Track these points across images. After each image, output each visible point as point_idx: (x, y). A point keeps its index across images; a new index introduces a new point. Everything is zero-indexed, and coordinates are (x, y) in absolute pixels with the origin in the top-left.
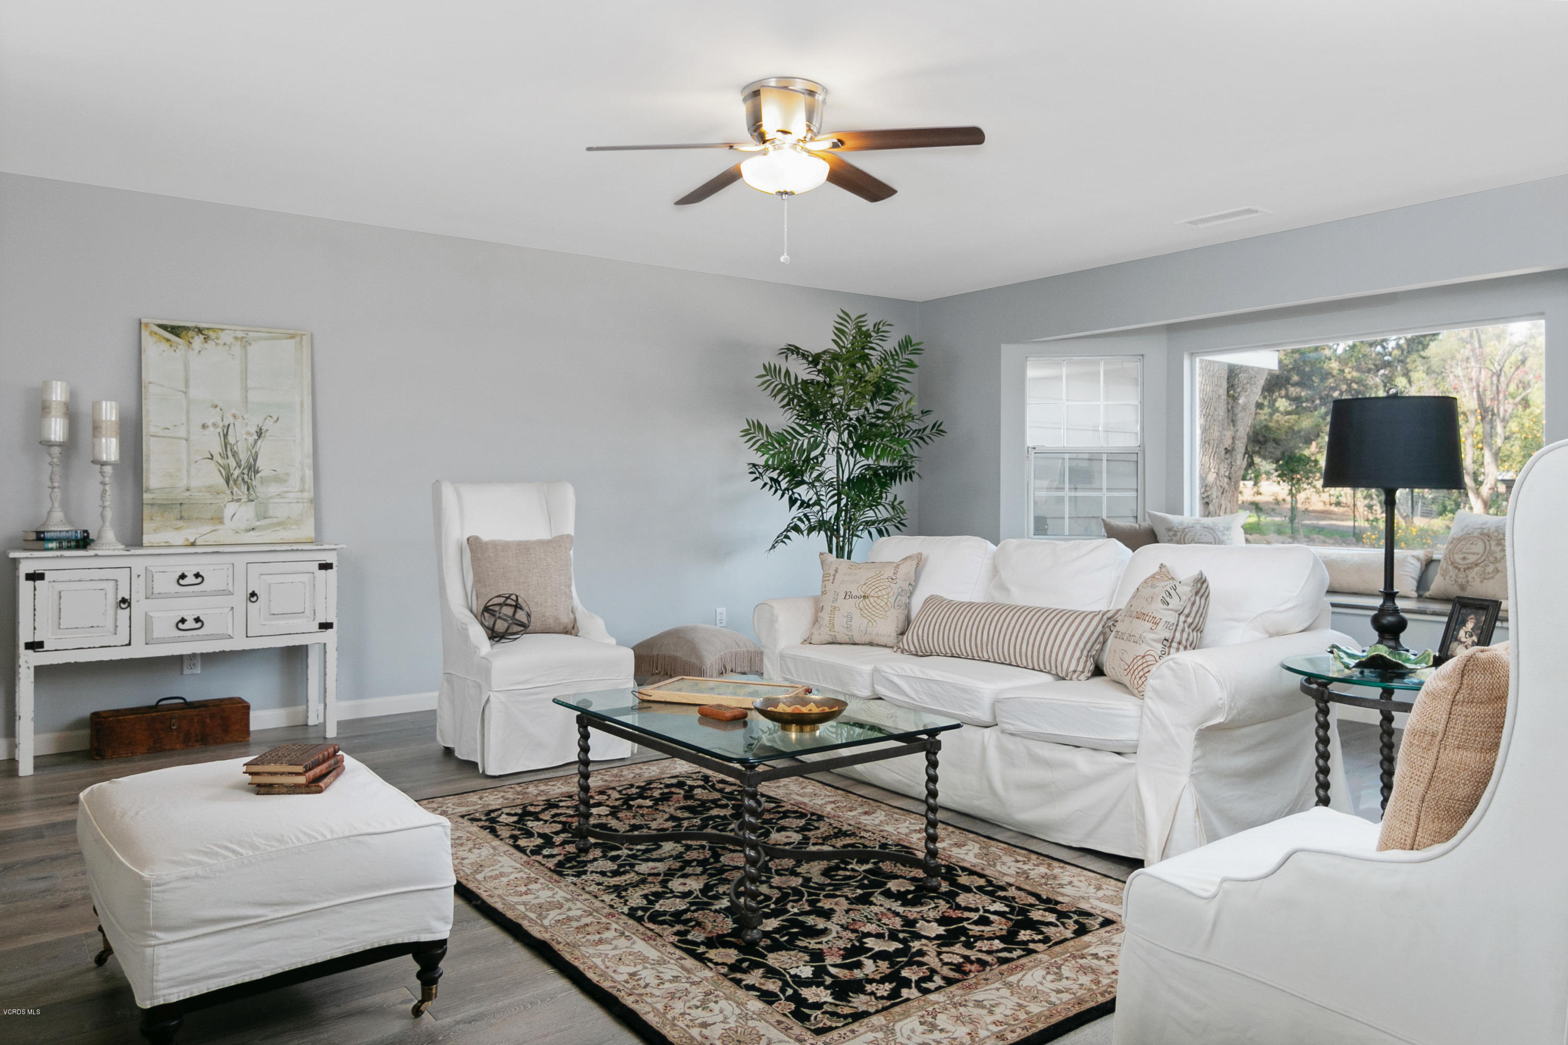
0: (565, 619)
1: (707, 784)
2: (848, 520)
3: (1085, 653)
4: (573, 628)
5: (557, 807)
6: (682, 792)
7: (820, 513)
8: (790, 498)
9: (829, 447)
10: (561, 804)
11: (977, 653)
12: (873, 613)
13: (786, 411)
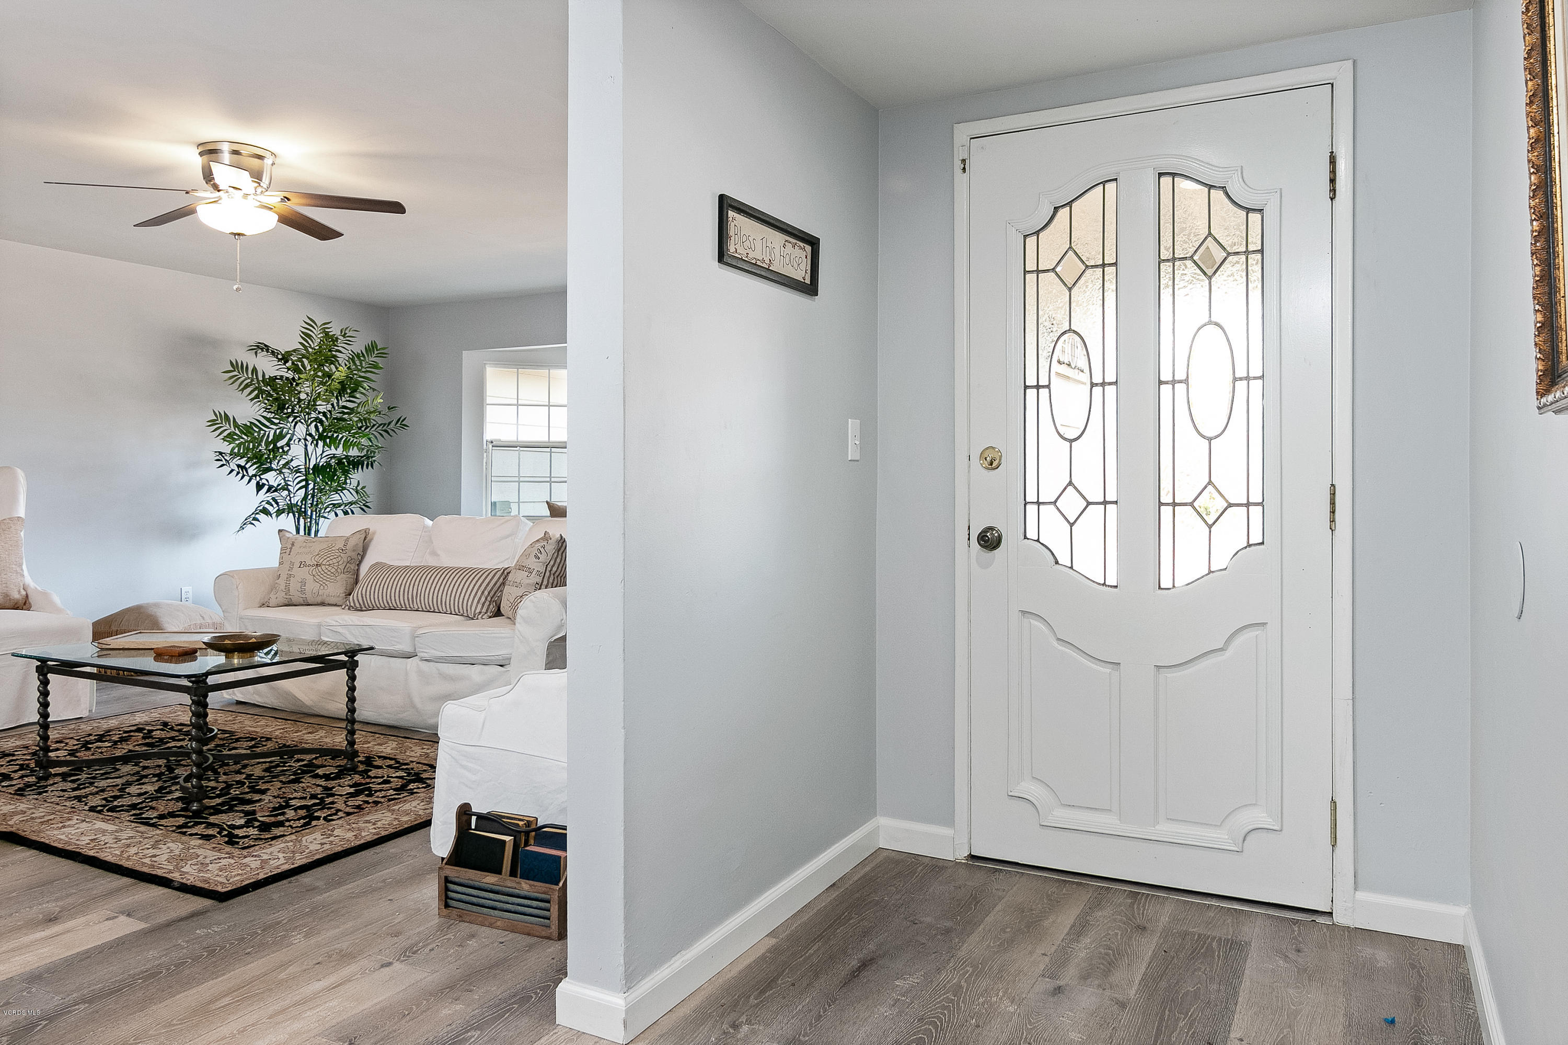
0: (16, 595)
1: (166, 727)
2: (315, 503)
3: (489, 598)
4: (25, 604)
5: (14, 755)
6: (142, 735)
7: (288, 498)
8: (258, 483)
9: (295, 437)
10: (16, 753)
11: (409, 605)
12: (325, 578)
13: (255, 403)
